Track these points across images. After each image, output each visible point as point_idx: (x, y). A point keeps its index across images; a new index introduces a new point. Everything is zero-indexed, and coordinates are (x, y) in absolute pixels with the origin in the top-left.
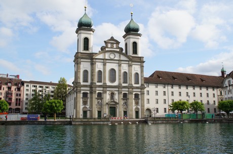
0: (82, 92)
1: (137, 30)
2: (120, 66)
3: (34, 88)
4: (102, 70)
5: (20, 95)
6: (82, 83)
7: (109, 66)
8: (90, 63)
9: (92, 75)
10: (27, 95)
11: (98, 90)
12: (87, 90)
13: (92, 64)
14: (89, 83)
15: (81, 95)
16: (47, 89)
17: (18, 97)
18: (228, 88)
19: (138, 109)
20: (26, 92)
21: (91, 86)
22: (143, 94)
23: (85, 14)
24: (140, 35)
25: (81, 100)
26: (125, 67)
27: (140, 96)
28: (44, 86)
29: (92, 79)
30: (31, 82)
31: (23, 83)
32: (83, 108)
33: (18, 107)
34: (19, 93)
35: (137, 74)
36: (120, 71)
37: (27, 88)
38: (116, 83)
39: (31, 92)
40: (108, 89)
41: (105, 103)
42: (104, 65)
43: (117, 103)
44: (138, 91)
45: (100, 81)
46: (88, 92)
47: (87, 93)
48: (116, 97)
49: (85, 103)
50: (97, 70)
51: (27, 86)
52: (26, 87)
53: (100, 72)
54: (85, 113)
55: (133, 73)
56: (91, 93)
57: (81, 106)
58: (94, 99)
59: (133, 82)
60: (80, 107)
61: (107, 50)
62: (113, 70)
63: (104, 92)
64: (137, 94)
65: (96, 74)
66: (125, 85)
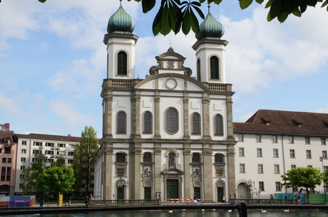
0: (115, 152)
1: (218, 34)
2: (185, 102)
3: (37, 148)
4: (152, 110)
5: (10, 161)
6: (115, 136)
7: (165, 103)
8: (129, 99)
9: (134, 121)
10: (23, 159)
11: (146, 148)
12: (124, 148)
13: (134, 100)
14: (127, 136)
15: (114, 158)
16: (62, 149)
17: (7, 165)
19: (223, 183)
20: (20, 155)
21: (133, 142)
22: (231, 154)
23: (121, 7)
24: (224, 43)
25: (114, 167)
26: (195, 105)
27: (226, 158)
28: (56, 143)
29: (134, 128)
30: (31, 136)
31: (15, 138)
32: (118, 182)
33: (6, 183)
34: (7, 156)
35: (219, 117)
36: (185, 111)
37: (24, 147)
38: (179, 135)
39: (30, 155)
40: (163, 146)
41: (157, 173)
42: (156, 101)
43: (180, 173)
44: (221, 149)
45: (148, 131)
46: (127, 152)
47: (124, 155)
48: (179, 160)
49: (120, 172)
50: (142, 111)
51: (24, 143)
52: (20, 146)
53: (148, 114)
54: (121, 190)
55: (212, 114)
56: (132, 153)
57: (113, 179)
58: (137, 165)
59: (212, 133)
60: (111, 180)
61: (160, 73)
62: (173, 109)
63: (157, 151)
64: (220, 155)
65: (141, 117)
66: (196, 138)
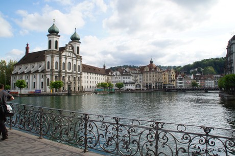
0: (55, 75)
2: (72, 60)
4: (65, 62)
6: (55, 70)
7: (69, 60)
8: (58, 57)
11: (63, 75)
13: (60, 58)
14: (58, 70)
15: (55, 77)
18: (115, 76)
19: (79, 86)
21: (60, 72)
22: (81, 77)
23: (54, 25)
24: (80, 43)
26: (75, 62)
29: (60, 68)
35: (79, 66)
36: (72, 63)
38: (71, 71)
40: (67, 74)
41: (66, 83)
42: (66, 59)
43: (71, 83)
44: (79, 76)
46: (58, 75)
48: (71, 79)
50: (62, 62)
58: (61, 80)
59: (78, 71)
61: (67, 50)
62: (70, 63)
63: (66, 76)
64: (79, 78)
65: (62, 64)
66: (75, 72)
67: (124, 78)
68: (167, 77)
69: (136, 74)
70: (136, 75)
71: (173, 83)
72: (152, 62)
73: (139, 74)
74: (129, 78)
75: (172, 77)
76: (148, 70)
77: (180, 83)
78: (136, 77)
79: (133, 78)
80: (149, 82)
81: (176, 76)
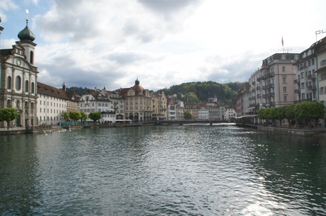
1: (33, 39)
2: (24, 73)
4: (11, 76)
9: (3, 80)
11: (8, 97)
13: (3, 68)
18: (86, 102)
19: (33, 117)
24: (35, 45)
26: (27, 76)
27: (34, 105)
35: (33, 84)
36: (23, 79)
38: (20, 92)
40: (15, 97)
42: (13, 71)
43: (21, 111)
44: (32, 100)
48: (21, 105)
50: (7, 75)
53: (9, 78)
55: (31, 82)
56: (2, 100)
58: (5, 106)
59: (31, 91)
61: (16, 55)
62: (19, 77)
63: (13, 99)
64: (32, 103)
65: (7, 79)
66: (27, 93)
67: (100, 105)
68: (156, 104)
69: (116, 99)
70: (116, 101)
71: (163, 113)
72: (137, 83)
73: (119, 99)
74: (106, 105)
75: (163, 105)
76: (134, 94)
77: (172, 113)
78: (116, 104)
79: (112, 105)
80: (134, 111)
81: (168, 104)
